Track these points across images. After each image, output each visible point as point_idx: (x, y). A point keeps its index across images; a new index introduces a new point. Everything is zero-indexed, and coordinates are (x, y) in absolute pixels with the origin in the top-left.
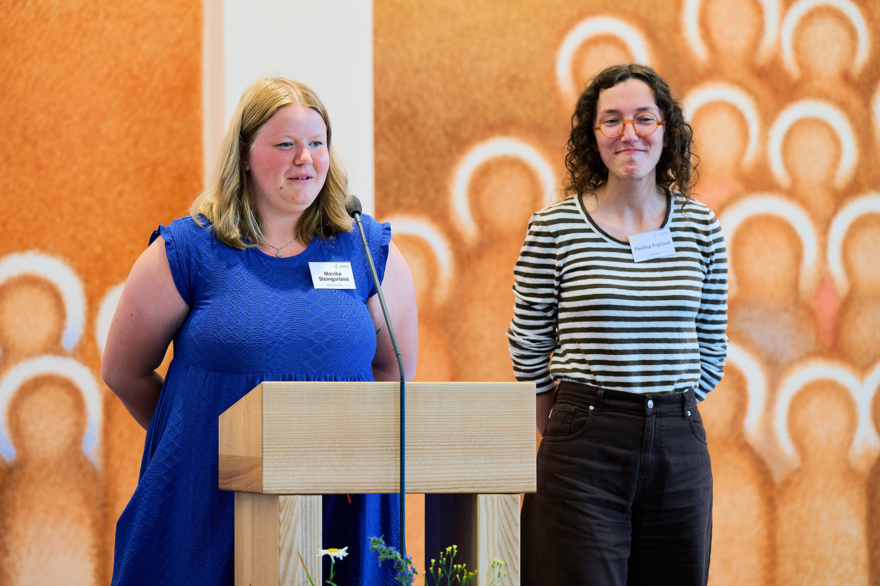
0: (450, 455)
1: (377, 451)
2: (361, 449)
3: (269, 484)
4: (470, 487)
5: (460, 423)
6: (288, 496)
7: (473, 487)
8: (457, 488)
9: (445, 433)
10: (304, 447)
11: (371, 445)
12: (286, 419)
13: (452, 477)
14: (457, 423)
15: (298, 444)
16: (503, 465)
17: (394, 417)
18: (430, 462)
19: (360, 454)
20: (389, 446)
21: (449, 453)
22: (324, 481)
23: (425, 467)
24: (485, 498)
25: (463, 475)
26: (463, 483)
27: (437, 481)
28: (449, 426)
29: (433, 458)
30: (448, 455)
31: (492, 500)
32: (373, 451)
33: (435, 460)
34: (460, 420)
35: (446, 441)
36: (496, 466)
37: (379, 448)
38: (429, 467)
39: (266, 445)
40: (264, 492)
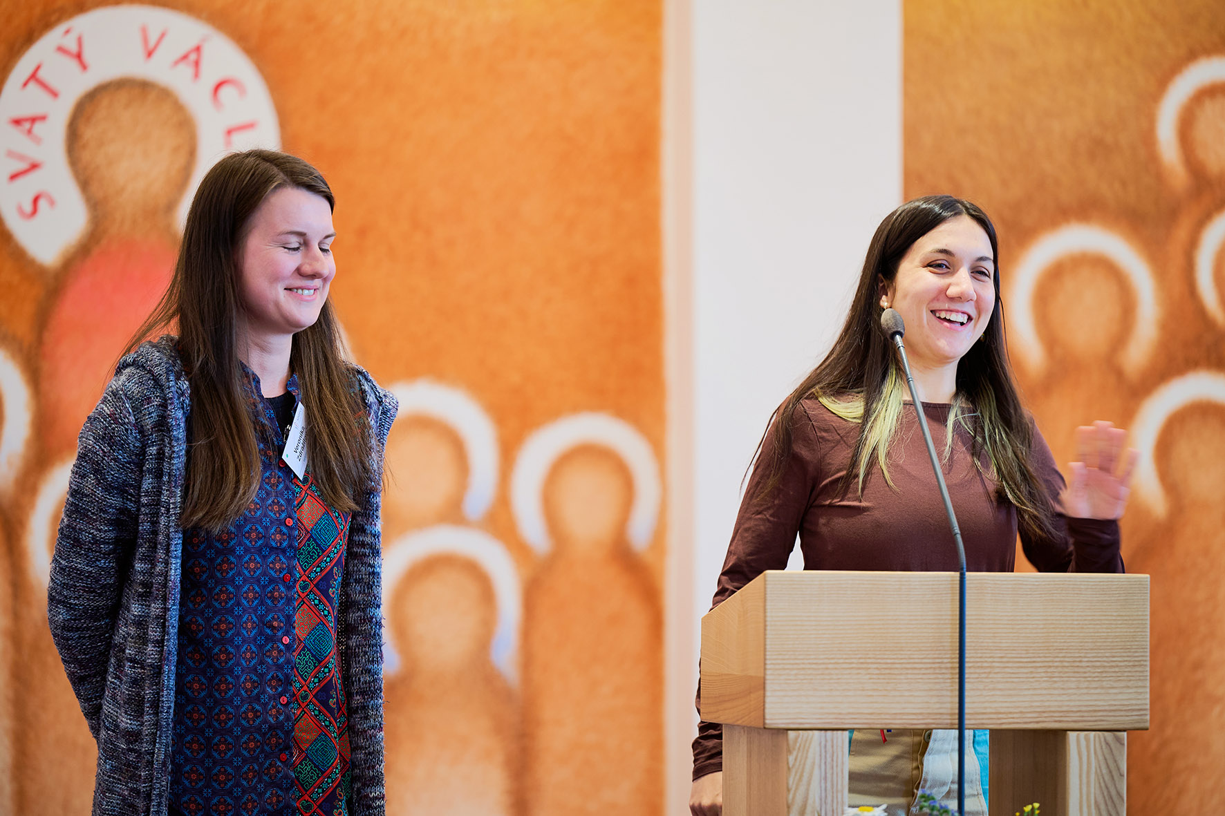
0: (1028, 675)
1: (927, 669)
2: (904, 666)
3: (776, 715)
4: (1056, 721)
5: (1042, 631)
6: (800, 732)
7: (1060, 721)
8: (1038, 722)
9: (1021, 645)
10: (823, 664)
11: (917, 661)
12: (799, 623)
13: (1032, 706)
14: (1039, 631)
15: (815, 659)
16: (1103, 691)
17: (950, 622)
18: (1000, 686)
19: (901, 674)
20: (942, 663)
21: (1027, 673)
22: (851, 711)
23: (993, 693)
24: (1078, 737)
25: (1047, 704)
26: (1045, 715)
27: (1010, 713)
28: (1028, 635)
29: (1005, 680)
30: (1025, 676)
31: (1087, 739)
32: (921, 669)
33: (1007, 682)
34: (1041, 626)
35: (1023, 656)
36: (1092, 691)
37: (929, 666)
38: (998, 693)
39: (770, 659)
40: (767, 726)
